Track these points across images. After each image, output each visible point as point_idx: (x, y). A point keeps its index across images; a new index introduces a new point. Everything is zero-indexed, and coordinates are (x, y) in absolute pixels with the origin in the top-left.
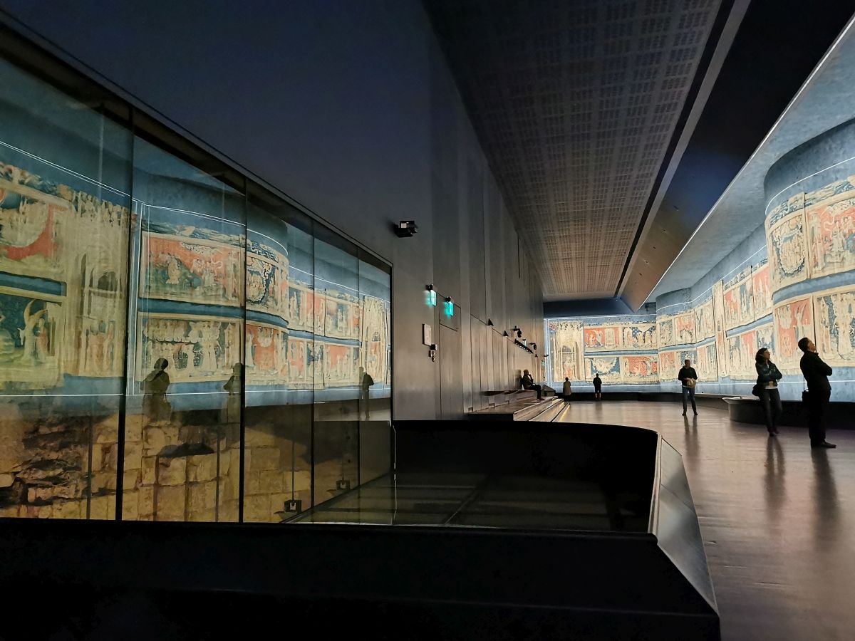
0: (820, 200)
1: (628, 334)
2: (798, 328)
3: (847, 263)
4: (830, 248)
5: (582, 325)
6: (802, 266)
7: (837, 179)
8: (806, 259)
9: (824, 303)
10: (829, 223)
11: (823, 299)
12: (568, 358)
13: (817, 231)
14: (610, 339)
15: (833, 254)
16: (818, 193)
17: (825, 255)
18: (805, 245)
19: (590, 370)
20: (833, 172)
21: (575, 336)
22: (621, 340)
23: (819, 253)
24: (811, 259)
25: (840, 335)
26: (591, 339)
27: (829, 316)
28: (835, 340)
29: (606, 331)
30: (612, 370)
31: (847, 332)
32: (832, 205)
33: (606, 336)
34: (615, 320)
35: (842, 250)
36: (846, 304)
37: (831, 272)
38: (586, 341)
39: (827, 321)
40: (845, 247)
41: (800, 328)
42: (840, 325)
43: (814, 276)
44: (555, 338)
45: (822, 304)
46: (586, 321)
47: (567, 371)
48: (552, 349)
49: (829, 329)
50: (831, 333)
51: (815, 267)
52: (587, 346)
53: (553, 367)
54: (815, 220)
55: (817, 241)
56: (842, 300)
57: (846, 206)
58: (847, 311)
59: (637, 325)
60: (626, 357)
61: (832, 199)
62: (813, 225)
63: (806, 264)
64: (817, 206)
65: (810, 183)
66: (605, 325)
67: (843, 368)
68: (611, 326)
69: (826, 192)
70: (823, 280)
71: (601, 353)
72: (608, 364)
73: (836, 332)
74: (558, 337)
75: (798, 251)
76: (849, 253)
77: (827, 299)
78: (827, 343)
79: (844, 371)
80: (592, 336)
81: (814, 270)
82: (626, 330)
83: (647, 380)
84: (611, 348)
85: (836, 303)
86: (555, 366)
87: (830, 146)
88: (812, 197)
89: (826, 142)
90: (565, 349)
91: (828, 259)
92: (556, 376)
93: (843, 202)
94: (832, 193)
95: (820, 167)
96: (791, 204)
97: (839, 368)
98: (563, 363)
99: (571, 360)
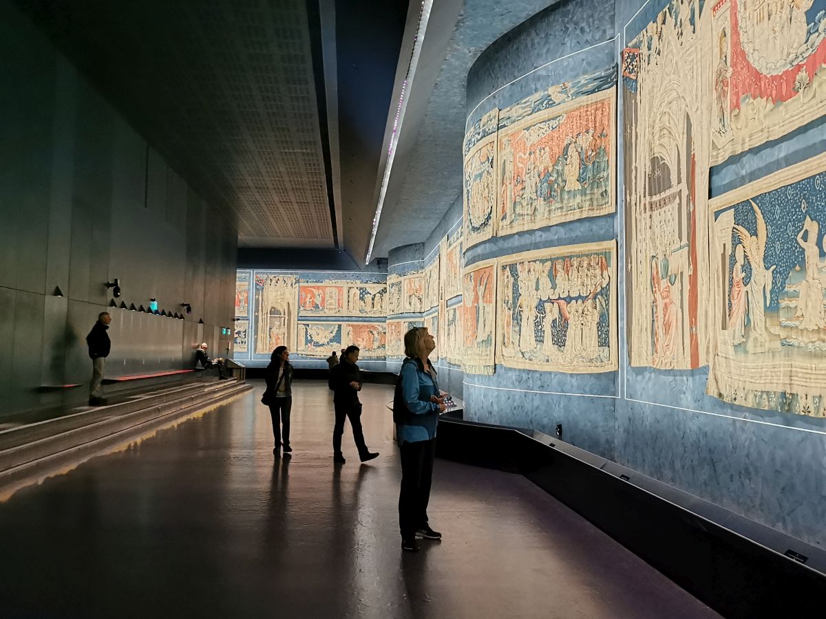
0: (514, 121)
1: (354, 296)
2: (479, 308)
3: (539, 217)
4: (521, 193)
5: (297, 282)
6: (489, 218)
7: (536, 90)
8: (494, 208)
9: (509, 274)
10: (523, 155)
11: (508, 268)
12: (277, 323)
13: (509, 167)
14: (331, 302)
15: (525, 203)
16: (514, 110)
17: (515, 202)
18: (494, 186)
19: (303, 340)
20: (534, 79)
21: (287, 295)
22: (345, 304)
23: (508, 198)
24: (500, 209)
25: (524, 323)
26: (308, 300)
27: (513, 293)
28: (517, 329)
29: (328, 290)
30: (331, 341)
31: (532, 319)
32: (527, 129)
33: (327, 297)
34: (339, 277)
35: (534, 197)
36: (533, 277)
37: (521, 229)
38: (301, 304)
39: (511, 301)
40: (539, 193)
41: (481, 308)
42: (524, 308)
43: (501, 234)
44: (262, 296)
45: (506, 275)
46: (302, 276)
47: (274, 340)
48: (257, 310)
49: (511, 312)
50: (513, 319)
51: (502, 220)
52: (302, 309)
53: (256, 333)
54: (508, 149)
55: (508, 182)
56: (529, 271)
57: (543, 131)
58: (534, 287)
59: (366, 286)
60: (349, 325)
61: (529, 120)
62: (505, 158)
63: (493, 215)
64: (511, 128)
65: (507, 95)
66: (326, 282)
67: (524, 370)
68: (334, 285)
69: (523, 108)
70: (511, 240)
71: (319, 319)
72: (327, 333)
73: (519, 318)
74: (265, 294)
75: (487, 195)
76: (542, 203)
77: (513, 267)
78: (508, 333)
79: (525, 376)
80: (309, 296)
81: (501, 224)
82: (352, 292)
83: (373, 354)
84: (332, 313)
85: (522, 275)
86: (259, 333)
87: (532, 40)
88: (507, 116)
89: (529, 35)
90: (274, 311)
91: (518, 210)
92: (260, 345)
93: (541, 125)
94: (529, 110)
95: (519, 71)
96: (484, 126)
97: (519, 370)
98: (270, 329)
99: (280, 325)
